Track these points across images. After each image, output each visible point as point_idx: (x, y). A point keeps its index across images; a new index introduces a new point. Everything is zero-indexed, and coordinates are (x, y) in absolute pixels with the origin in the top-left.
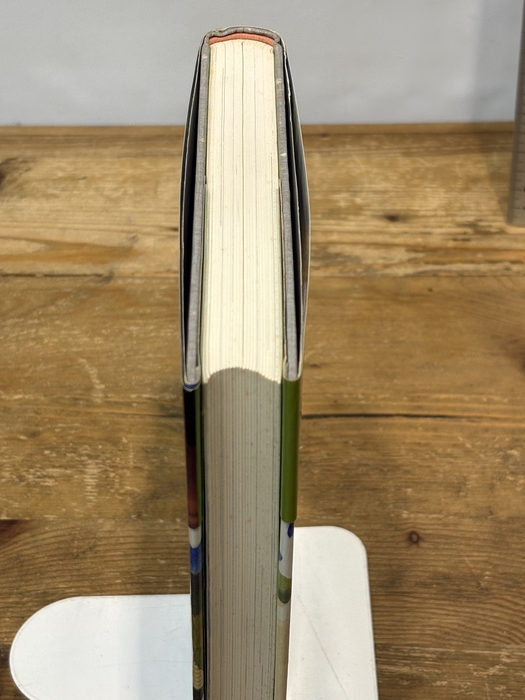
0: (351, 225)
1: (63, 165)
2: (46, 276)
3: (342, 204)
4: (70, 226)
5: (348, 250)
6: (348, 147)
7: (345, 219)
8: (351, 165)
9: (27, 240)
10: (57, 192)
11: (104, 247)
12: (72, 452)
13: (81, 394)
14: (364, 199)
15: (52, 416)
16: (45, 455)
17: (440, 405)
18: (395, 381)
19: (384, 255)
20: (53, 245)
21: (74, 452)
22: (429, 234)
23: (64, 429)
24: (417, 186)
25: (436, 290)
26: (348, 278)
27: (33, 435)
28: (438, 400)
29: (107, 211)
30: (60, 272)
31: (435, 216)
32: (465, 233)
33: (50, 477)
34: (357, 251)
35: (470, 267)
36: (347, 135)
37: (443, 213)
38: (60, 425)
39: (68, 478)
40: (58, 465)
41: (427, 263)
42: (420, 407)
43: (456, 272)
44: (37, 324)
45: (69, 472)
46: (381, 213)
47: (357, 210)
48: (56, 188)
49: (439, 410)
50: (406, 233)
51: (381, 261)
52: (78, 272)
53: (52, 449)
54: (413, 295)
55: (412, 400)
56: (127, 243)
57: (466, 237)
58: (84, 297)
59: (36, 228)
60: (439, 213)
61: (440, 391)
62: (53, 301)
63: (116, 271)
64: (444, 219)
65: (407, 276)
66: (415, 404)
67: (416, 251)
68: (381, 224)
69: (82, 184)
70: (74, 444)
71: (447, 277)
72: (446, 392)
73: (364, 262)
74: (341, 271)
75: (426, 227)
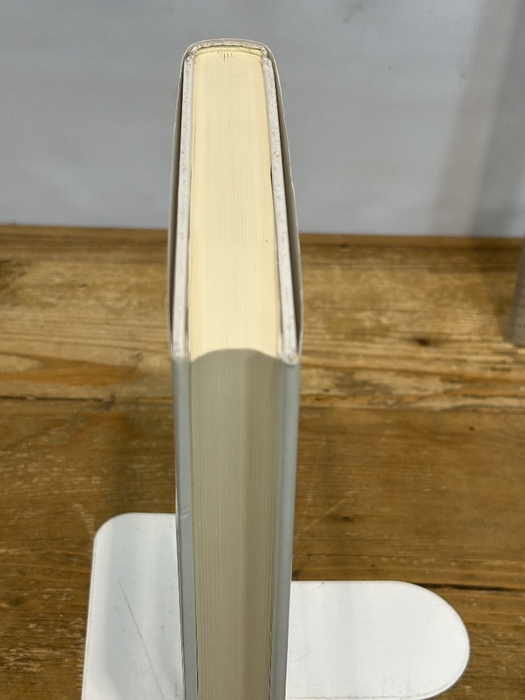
0: (378, 348)
1: (61, 269)
2: (38, 399)
3: (368, 324)
4: (67, 340)
5: (376, 377)
6: (370, 260)
7: (371, 341)
8: (374, 280)
9: (18, 355)
10: (53, 300)
11: (105, 366)
12: (62, 627)
13: (74, 549)
14: (391, 318)
15: (40, 577)
16: (29, 630)
17: (495, 573)
18: (442, 541)
19: (416, 385)
20: (47, 363)
21: (66, 627)
22: (465, 361)
23: (53, 595)
24: (447, 306)
25: (478, 428)
26: (377, 411)
27: (17, 602)
28: (492, 568)
29: (108, 324)
30: (55, 396)
31: (469, 341)
32: (504, 362)
33: (34, 660)
34: (386, 379)
35: (513, 402)
36: (368, 246)
37: (478, 338)
38: (48, 590)
39: (57, 662)
40: (45, 643)
41: (465, 396)
42: (471, 576)
43: (499, 407)
44: (26, 459)
45: (57, 653)
46: (410, 336)
47: (383, 332)
48: (53, 296)
49: (493, 580)
50: (438, 359)
51: (414, 392)
52: (74, 396)
53: (37, 621)
54: (453, 434)
55: (462, 566)
56: (130, 363)
57: (506, 366)
58: (82, 425)
59: (28, 341)
60: (473, 337)
61: (493, 556)
62: (45, 430)
63: (117, 395)
64: (478, 345)
65: (444, 411)
66: (467, 572)
67: (452, 382)
68: (411, 349)
69: (81, 292)
70: (64, 614)
71: (488, 413)
72: (501, 557)
73: (395, 392)
74: (370, 403)
75: (460, 353)
